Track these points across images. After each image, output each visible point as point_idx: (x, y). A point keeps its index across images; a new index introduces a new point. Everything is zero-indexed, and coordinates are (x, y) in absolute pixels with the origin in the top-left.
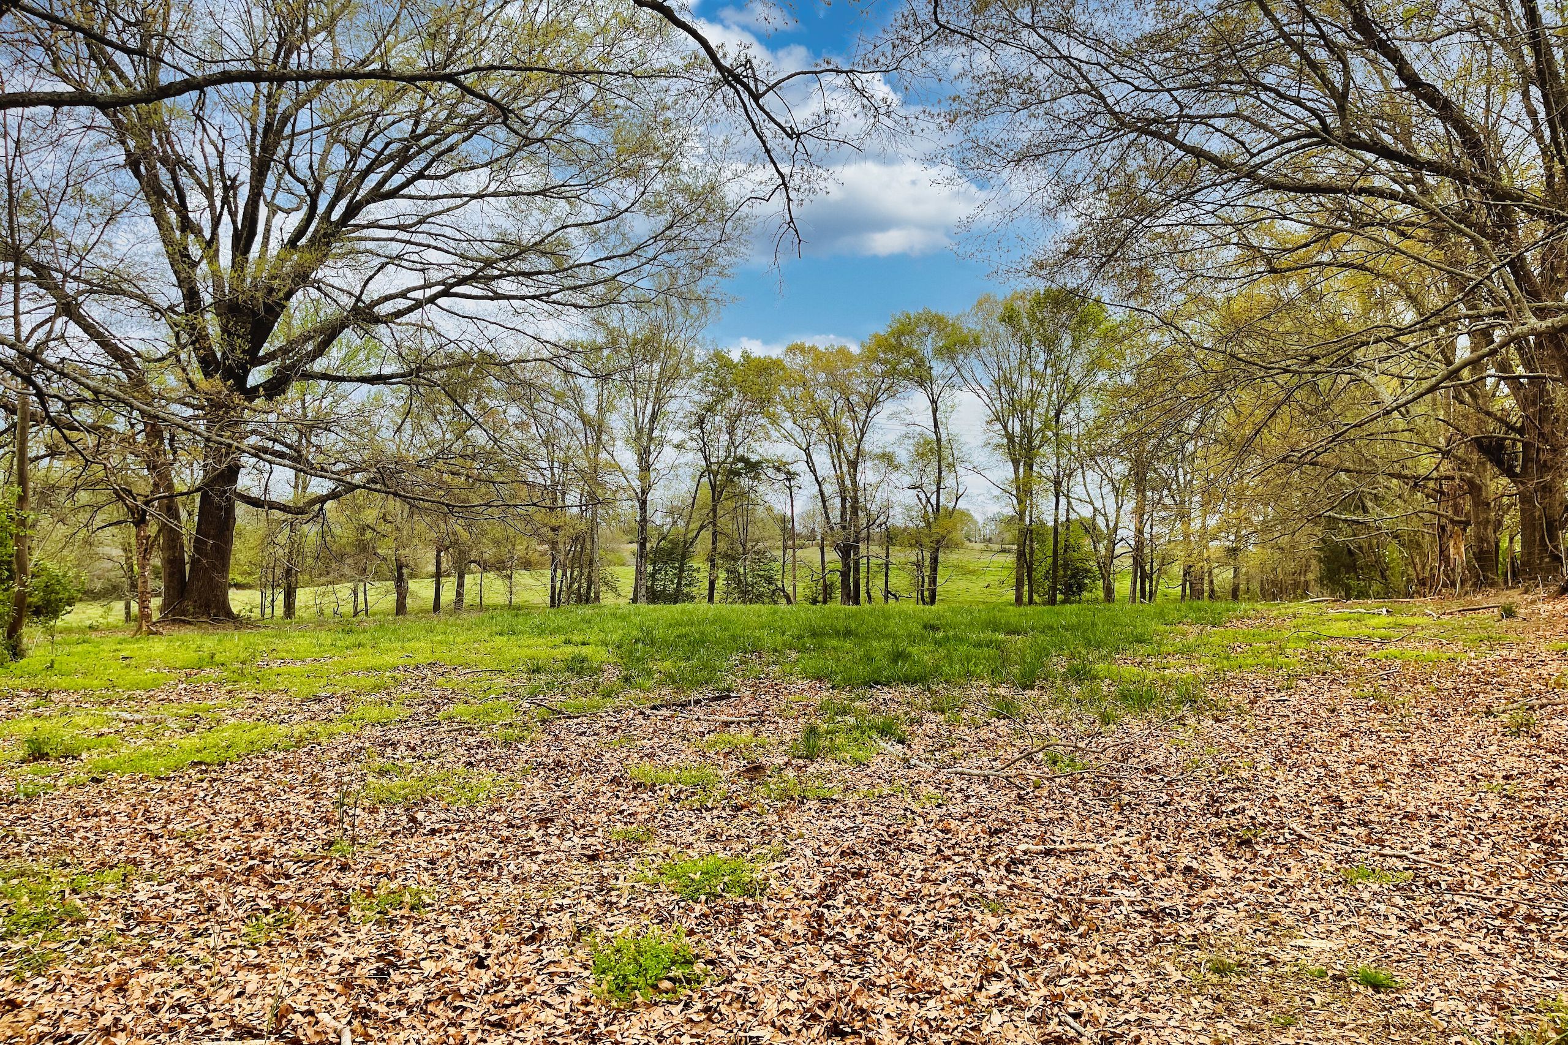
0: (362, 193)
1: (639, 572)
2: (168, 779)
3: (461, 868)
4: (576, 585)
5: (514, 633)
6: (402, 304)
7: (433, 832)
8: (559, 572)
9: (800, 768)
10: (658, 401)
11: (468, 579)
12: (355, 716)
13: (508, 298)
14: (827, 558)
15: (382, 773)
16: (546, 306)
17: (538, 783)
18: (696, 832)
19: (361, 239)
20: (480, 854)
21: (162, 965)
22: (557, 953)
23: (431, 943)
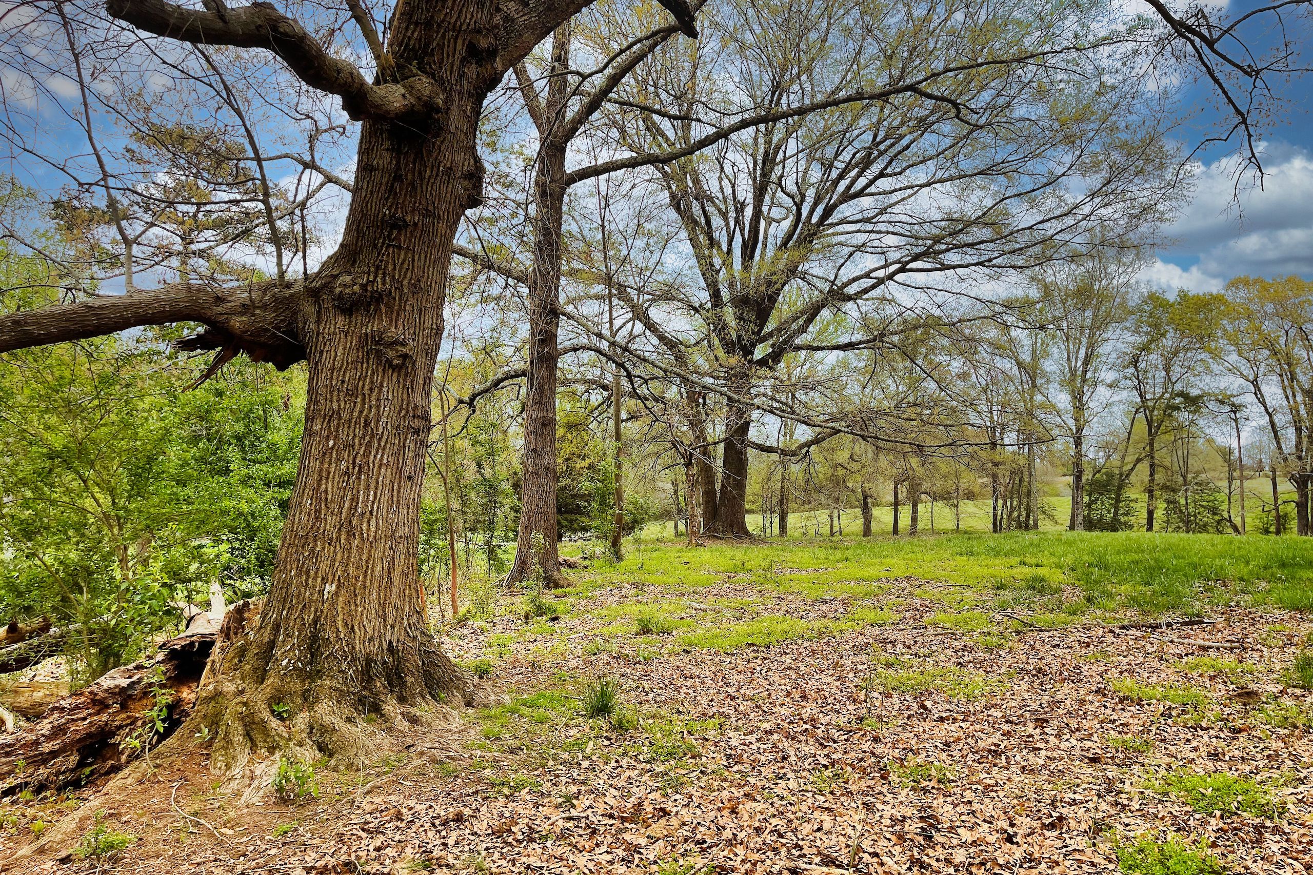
0: (835, 197)
1: (1075, 503)
2: (733, 655)
3: (973, 753)
4: (1016, 514)
5: (972, 554)
6: (867, 283)
7: (942, 719)
8: (1000, 502)
9: (1297, 698)
10: (1091, 346)
11: (920, 507)
12: (856, 616)
13: (953, 267)
14: (1280, 489)
15: (889, 665)
16: (987, 271)
17: (1024, 687)
18: (1196, 749)
19: (834, 234)
20: (986, 743)
21: (758, 797)
22: (1081, 842)
23: (961, 814)
